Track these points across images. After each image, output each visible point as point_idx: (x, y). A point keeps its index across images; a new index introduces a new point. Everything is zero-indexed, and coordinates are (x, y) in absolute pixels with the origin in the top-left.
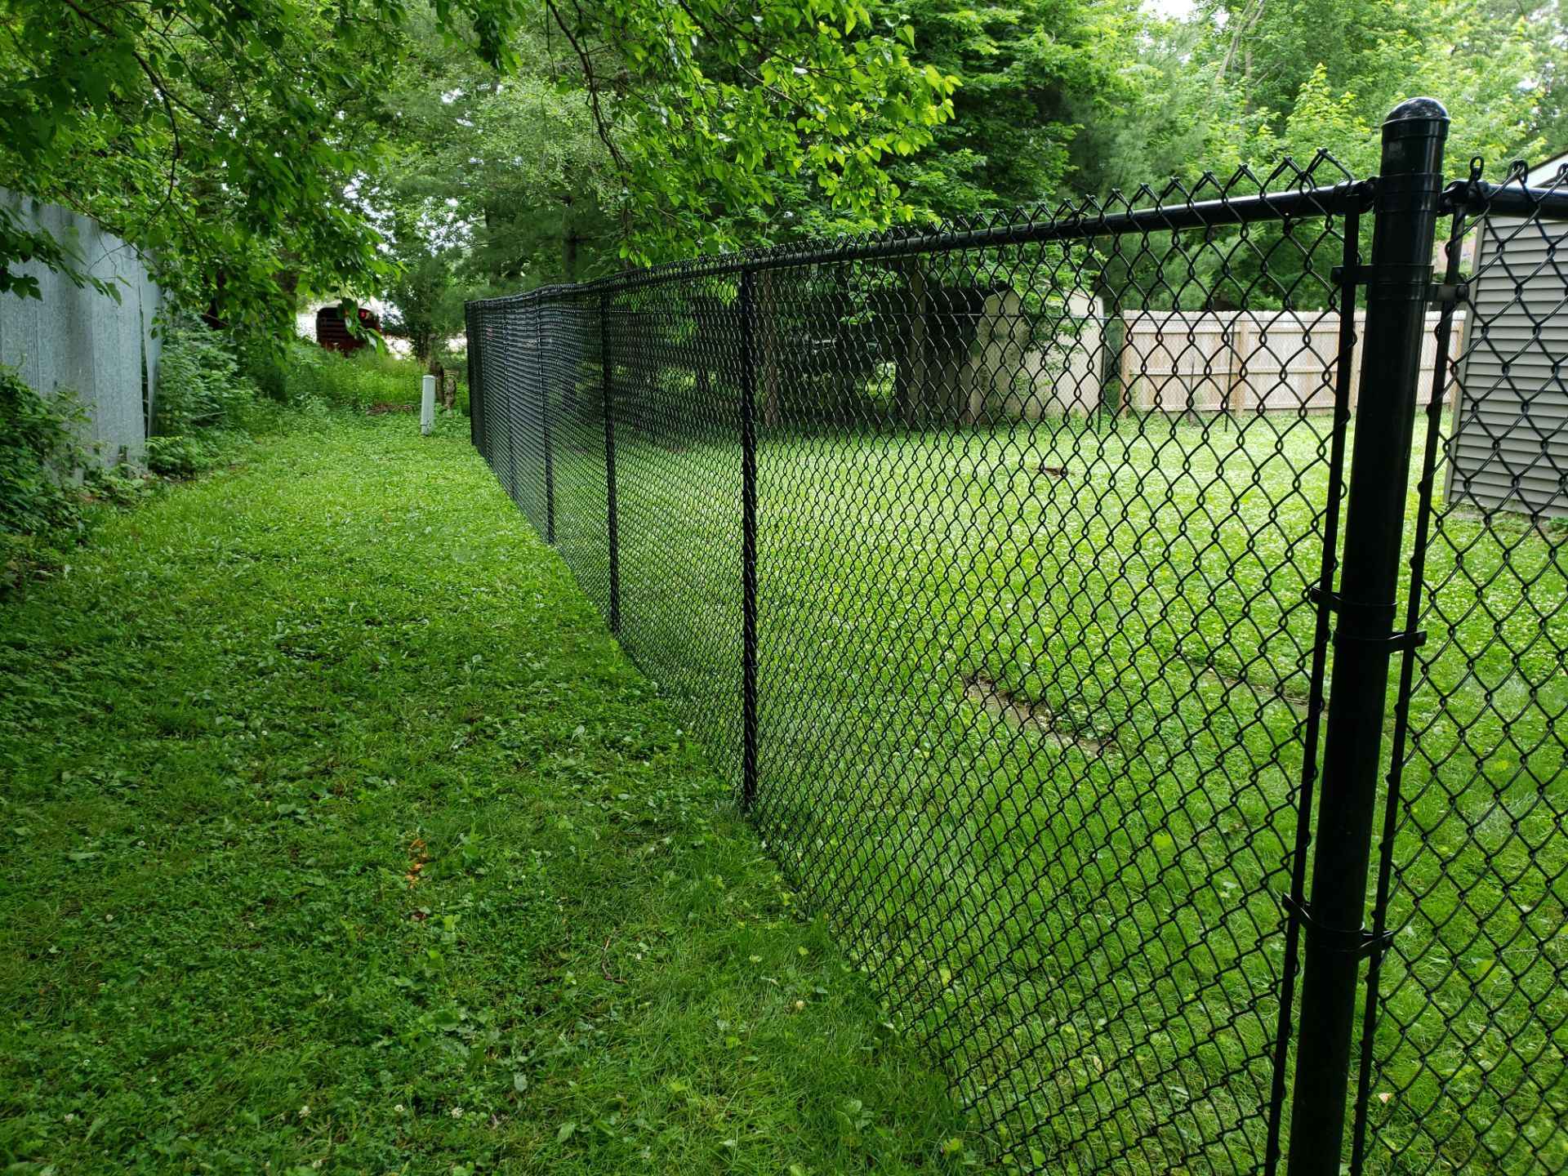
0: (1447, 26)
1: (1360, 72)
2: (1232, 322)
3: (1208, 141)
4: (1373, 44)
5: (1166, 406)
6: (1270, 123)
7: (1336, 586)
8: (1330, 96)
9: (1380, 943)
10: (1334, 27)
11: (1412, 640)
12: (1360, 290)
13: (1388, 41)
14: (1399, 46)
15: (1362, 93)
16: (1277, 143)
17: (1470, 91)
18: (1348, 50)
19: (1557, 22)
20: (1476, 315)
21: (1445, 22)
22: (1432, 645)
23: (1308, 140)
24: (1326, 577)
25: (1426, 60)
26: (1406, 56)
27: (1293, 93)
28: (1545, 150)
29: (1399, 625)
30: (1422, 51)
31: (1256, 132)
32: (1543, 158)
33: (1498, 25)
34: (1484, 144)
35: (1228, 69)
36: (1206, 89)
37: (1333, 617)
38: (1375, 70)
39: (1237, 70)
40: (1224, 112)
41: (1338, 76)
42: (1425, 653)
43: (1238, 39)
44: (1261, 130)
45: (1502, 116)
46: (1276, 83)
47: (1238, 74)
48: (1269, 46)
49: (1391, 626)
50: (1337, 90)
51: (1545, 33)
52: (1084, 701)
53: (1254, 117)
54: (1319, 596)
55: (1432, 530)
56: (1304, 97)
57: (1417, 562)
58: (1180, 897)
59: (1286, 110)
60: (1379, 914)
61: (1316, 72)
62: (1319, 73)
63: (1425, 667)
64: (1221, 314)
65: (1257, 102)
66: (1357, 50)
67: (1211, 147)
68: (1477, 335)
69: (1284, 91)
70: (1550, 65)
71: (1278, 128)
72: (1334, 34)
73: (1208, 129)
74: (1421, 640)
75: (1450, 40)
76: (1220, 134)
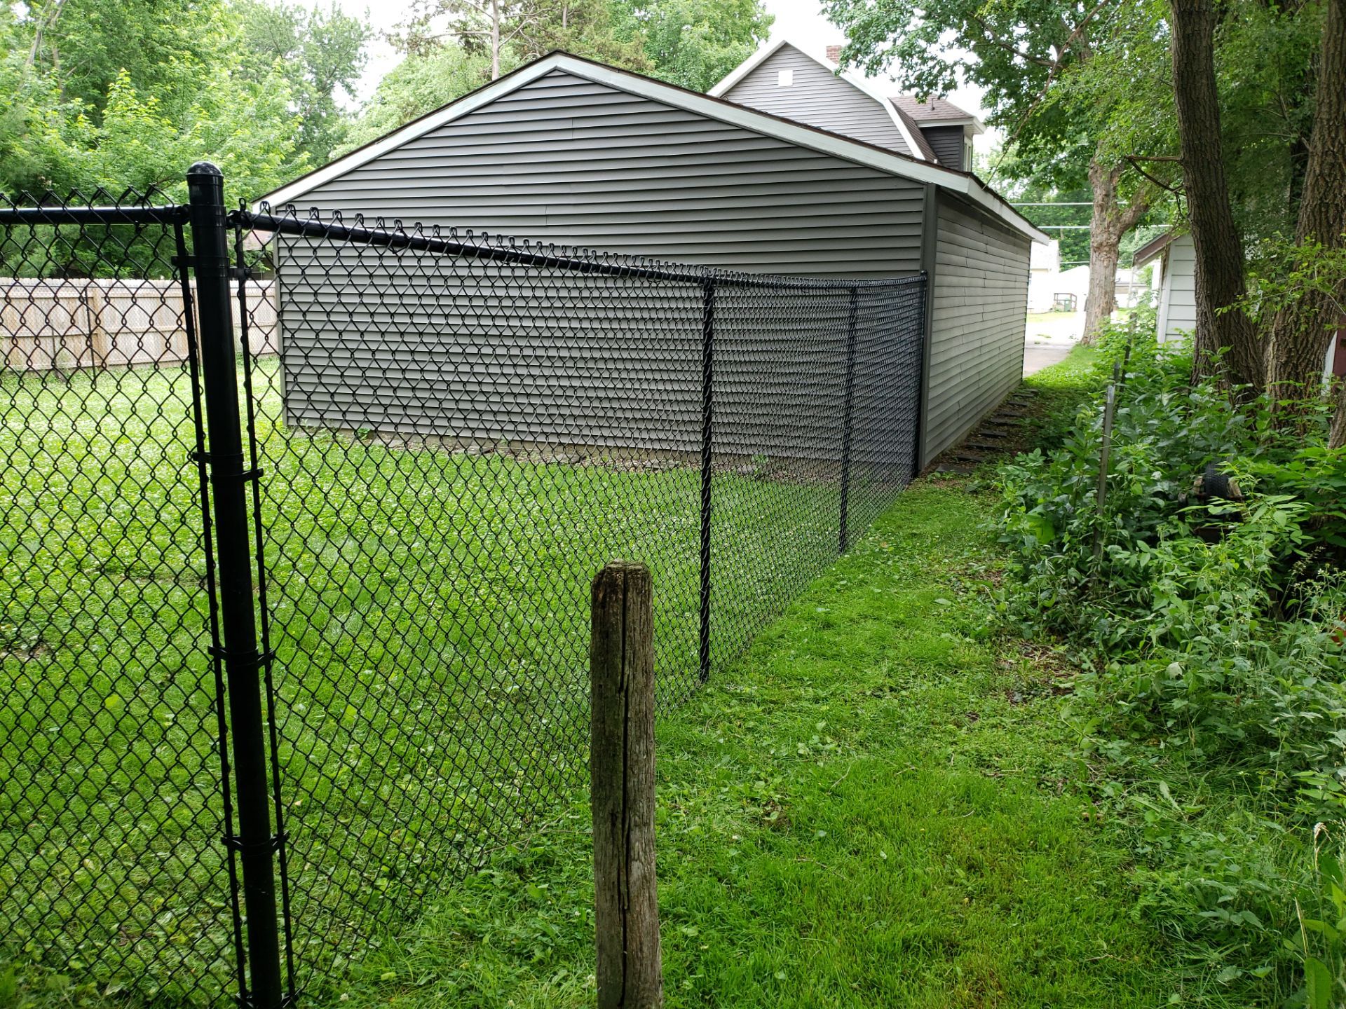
0: (222, 55)
1: (158, 80)
2: (85, 289)
3: (28, 123)
4: (166, 58)
5: (36, 366)
6: (86, 112)
7: (207, 449)
8: (138, 97)
9: (269, 657)
10: (130, 38)
11: (256, 474)
12: (191, 270)
13: (178, 58)
14: (188, 64)
15: (164, 98)
16: (97, 132)
17: (250, 109)
18: (144, 59)
19: (305, 63)
20: (282, 284)
21: (220, 51)
22: (268, 475)
23: (125, 132)
24: (200, 444)
25: (212, 80)
26: (195, 74)
27: (104, 89)
28: (310, 161)
29: (247, 465)
30: (208, 73)
31: (75, 117)
32: (311, 168)
33: (263, 58)
34: (267, 152)
35: (36, 58)
36: (18, 74)
37: (208, 466)
38: (171, 80)
39: (45, 60)
40: (40, 98)
41: (143, 81)
42: (264, 480)
43: (42, 33)
44: (80, 118)
45: (277, 132)
46: (86, 78)
47: (47, 64)
48: (73, 45)
49: (242, 466)
50: (143, 92)
51: (297, 71)
52: (11, 621)
53: (70, 106)
54: (198, 456)
55: (255, 409)
56: (114, 95)
57: (251, 429)
58: (132, 735)
59: (100, 103)
60: (265, 640)
61: (122, 75)
62: (123, 76)
63: (266, 489)
64: (75, 281)
65: (69, 93)
66: (153, 61)
67: (32, 128)
68: (286, 298)
69: (95, 85)
70: (306, 95)
71: (96, 119)
72: (131, 44)
73: (27, 110)
74: (261, 473)
75: (227, 65)
76: (39, 118)
